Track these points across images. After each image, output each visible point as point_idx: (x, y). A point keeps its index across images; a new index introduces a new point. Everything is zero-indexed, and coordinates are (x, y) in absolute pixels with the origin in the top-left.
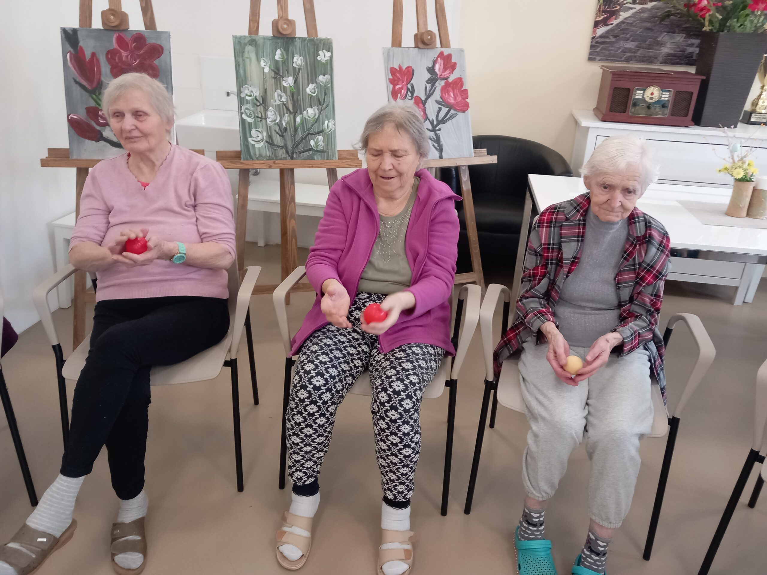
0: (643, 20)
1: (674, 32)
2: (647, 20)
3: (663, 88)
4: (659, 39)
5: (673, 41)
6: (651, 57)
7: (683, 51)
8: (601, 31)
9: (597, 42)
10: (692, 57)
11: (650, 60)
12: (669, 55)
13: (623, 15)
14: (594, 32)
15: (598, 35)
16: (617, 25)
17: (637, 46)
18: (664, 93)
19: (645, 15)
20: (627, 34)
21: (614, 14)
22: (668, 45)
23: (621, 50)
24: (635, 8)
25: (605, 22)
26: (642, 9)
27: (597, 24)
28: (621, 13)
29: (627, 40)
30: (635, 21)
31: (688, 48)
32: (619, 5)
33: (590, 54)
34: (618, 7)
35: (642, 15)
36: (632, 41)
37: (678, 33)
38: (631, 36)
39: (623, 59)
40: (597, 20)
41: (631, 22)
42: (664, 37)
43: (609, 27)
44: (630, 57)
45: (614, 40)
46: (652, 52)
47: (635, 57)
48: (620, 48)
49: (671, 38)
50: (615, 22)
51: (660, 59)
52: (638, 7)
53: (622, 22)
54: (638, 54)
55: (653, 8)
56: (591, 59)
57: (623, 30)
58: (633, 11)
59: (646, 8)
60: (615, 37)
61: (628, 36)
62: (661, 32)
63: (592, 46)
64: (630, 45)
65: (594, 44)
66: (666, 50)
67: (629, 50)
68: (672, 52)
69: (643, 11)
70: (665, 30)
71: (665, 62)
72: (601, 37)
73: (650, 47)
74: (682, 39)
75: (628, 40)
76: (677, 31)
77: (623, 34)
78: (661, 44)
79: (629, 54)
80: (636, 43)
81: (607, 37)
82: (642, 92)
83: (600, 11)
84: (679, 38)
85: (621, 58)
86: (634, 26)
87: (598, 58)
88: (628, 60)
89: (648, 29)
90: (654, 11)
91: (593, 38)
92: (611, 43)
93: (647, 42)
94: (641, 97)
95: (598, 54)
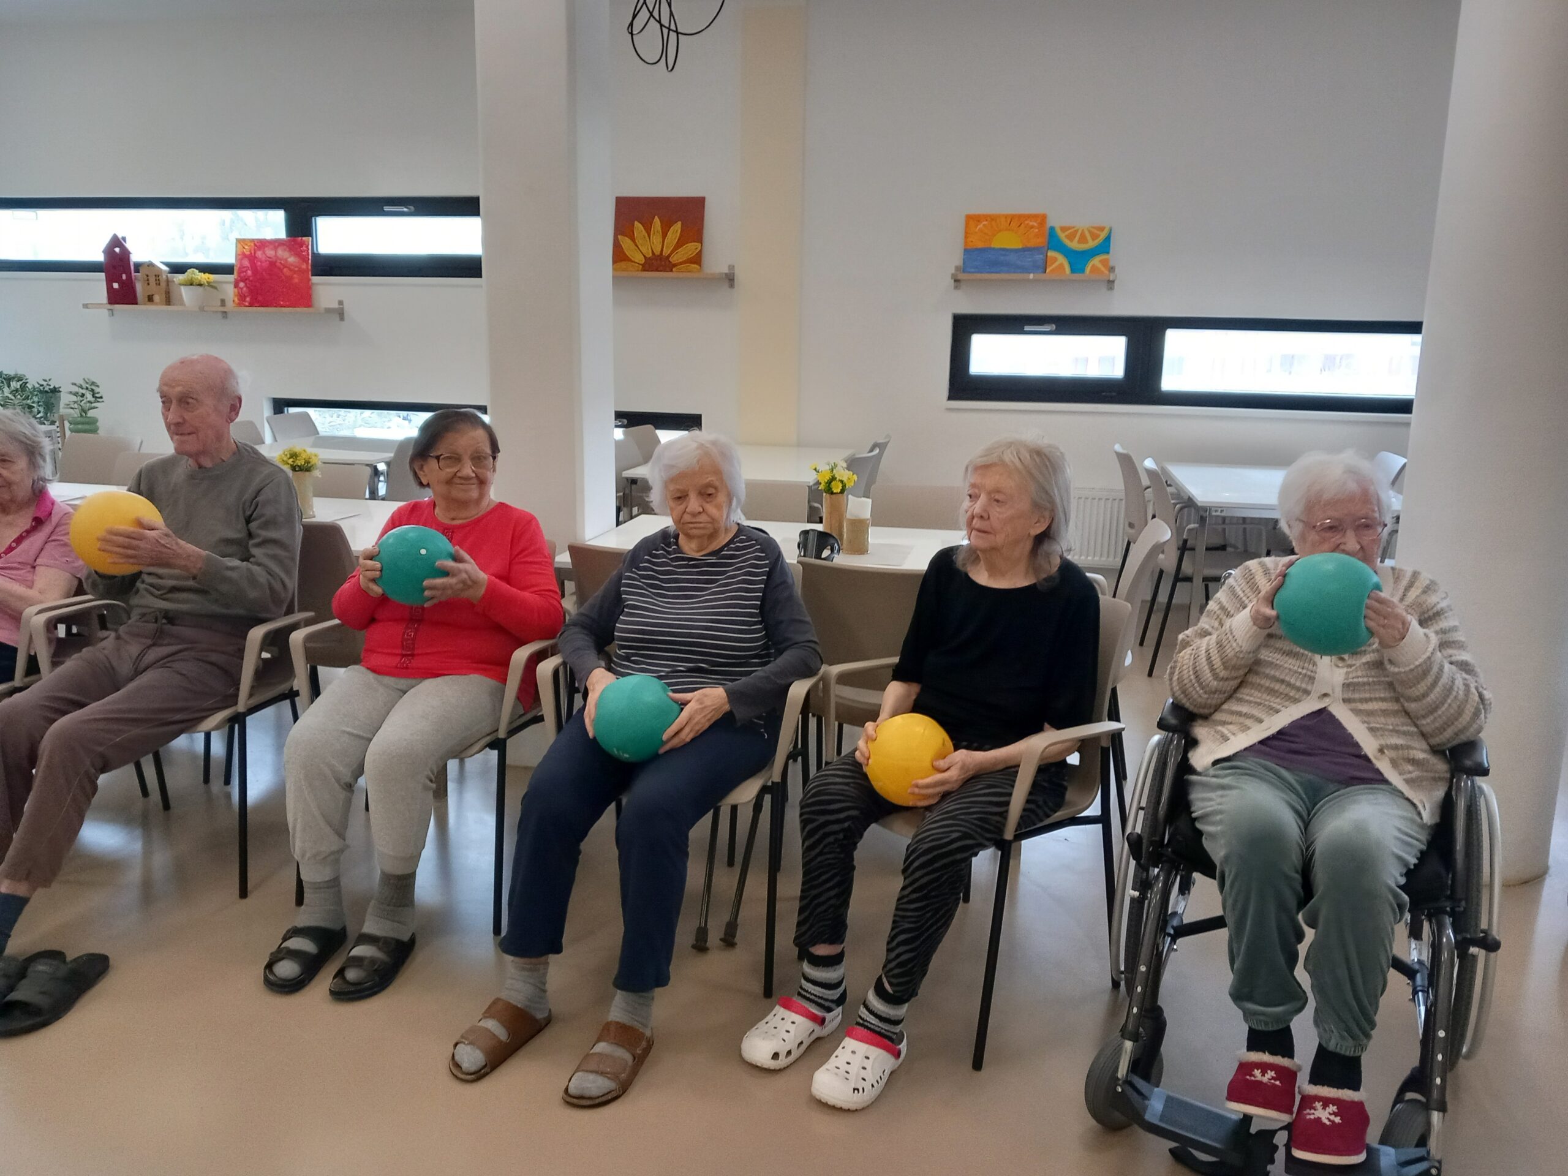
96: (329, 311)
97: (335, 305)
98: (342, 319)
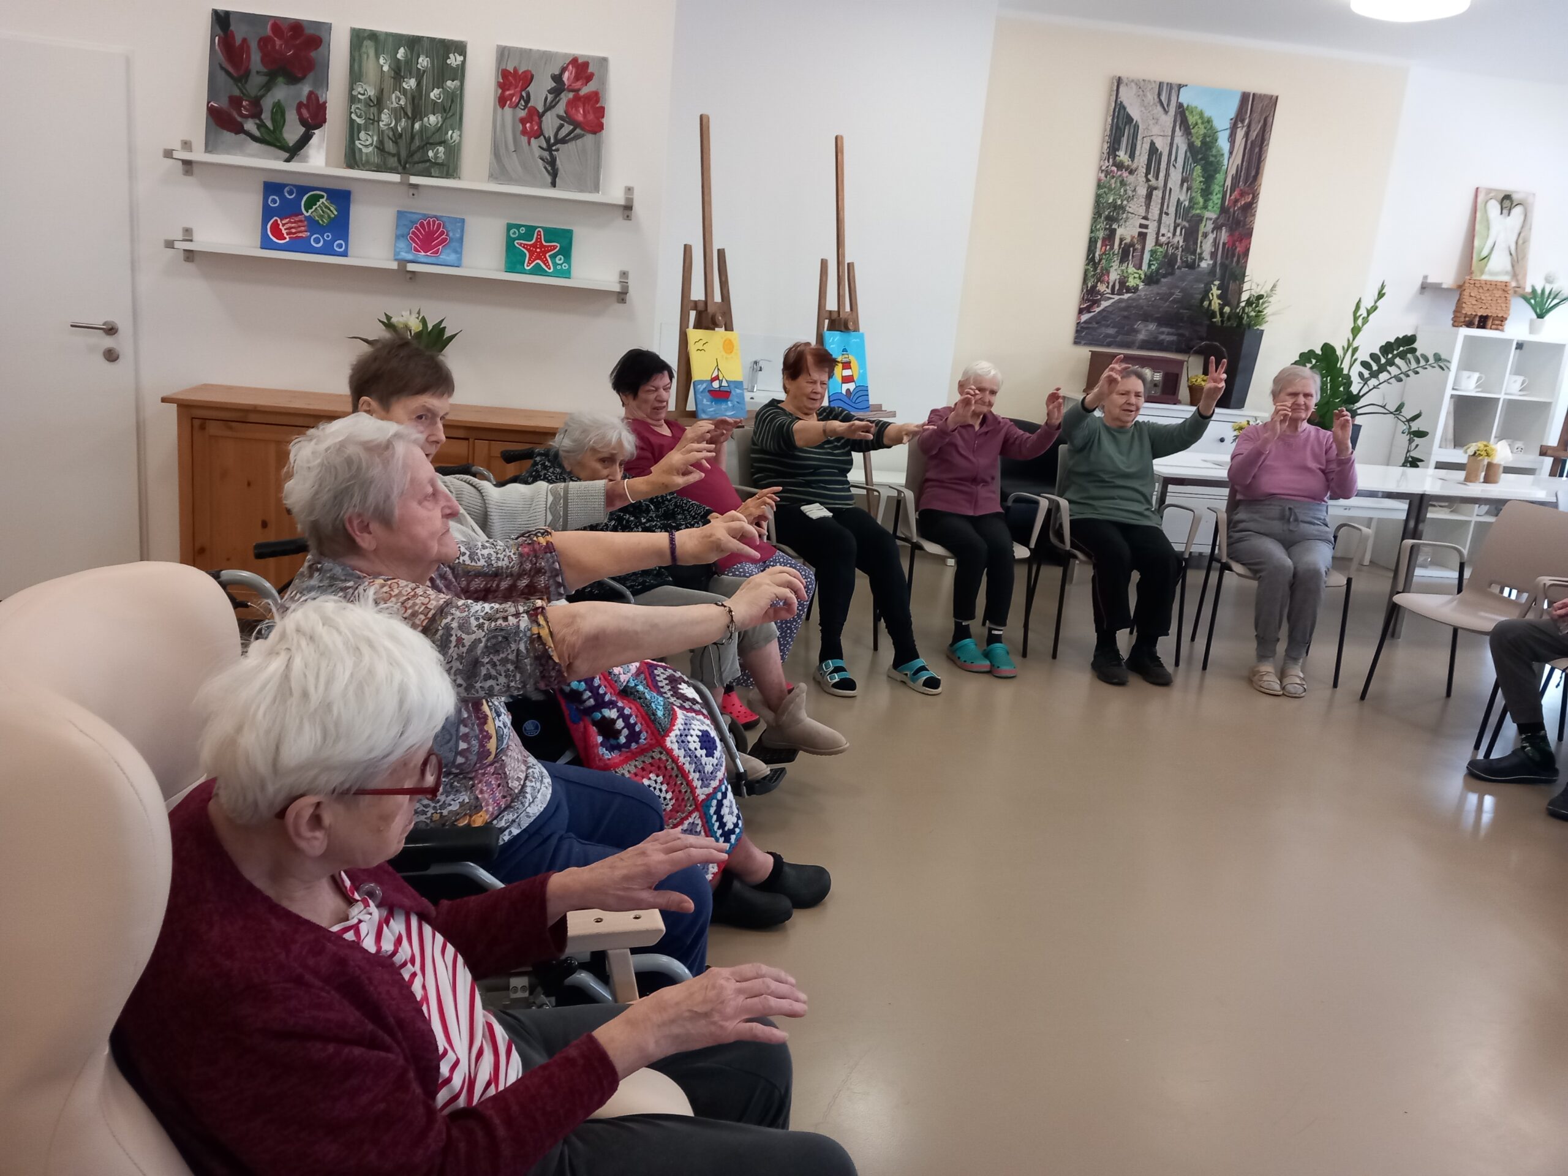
0: (1122, 309)
1: (1147, 321)
2: (1126, 308)
4: (1135, 327)
5: (1147, 328)
6: (1128, 343)
7: (1156, 338)
8: (1085, 317)
9: (1082, 327)
10: (1162, 343)
12: (1144, 342)
13: (1104, 304)
14: (1079, 318)
15: (1082, 321)
16: (1098, 312)
17: (1117, 332)
19: (1123, 305)
21: (1096, 303)
22: (1143, 332)
23: (1103, 336)
24: (1114, 299)
25: (1088, 310)
26: (1120, 299)
27: (1081, 311)
28: (1102, 302)
29: (1108, 326)
30: (1114, 310)
31: (1159, 335)
32: (1100, 295)
33: (1076, 338)
34: (1099, 297)
35: (1120, 304)
36: (1112, 327)
37: (1151, 322)
38: (1111, 323)
39: (1105, 343)
40: (1082, 306)
41: (1111, 310)
42: (1139, 325)
43: (1092, 314)
44: (1111, 341)
45: (1096, 326)
46: (1130, 338)
47: (1115, 342)
48: (1102, 333)
49: (1145, 326)
50: (1098, 310)
51: (1137, 345)
52: (1117, 297)
53: (1103, 310)
54: (1118, 339)
55: (1129, 299)
56: (1077, 342)
57: (1104, 316)
58: (1111, 301)
59: (1124, 299)
60: (1097, 323)
61: (1109, 322)
62: (1137, 321)
63: (1077, 331)
64: (1111, 331)
65: (1079, 328)
66: (1141, 336)
67: (1109, 336)
68: (1145, 338)
69: (1120, 301)
70: (1140, 319)
71: (1142, 348)
72: (1085, 322)
73: (1128, 333)
74: (1154, 328)
76: (1150, 320)
77: (1105, 320)
78: (1137, 331)
79: (1109, 340)
80: (1115, 330)
81: (1090, 323)
83: (1083, 300)
84: (1152, 327)
85: (1102, 343)
86: (1113, 314)
87: (1083, 342)
88: (1109, 345)
89: (1125, 317)
90: (1130, 301)
91: (1078, 323)
92: (1094, 329)
93: (1125, 329)
95: (1083, 338)
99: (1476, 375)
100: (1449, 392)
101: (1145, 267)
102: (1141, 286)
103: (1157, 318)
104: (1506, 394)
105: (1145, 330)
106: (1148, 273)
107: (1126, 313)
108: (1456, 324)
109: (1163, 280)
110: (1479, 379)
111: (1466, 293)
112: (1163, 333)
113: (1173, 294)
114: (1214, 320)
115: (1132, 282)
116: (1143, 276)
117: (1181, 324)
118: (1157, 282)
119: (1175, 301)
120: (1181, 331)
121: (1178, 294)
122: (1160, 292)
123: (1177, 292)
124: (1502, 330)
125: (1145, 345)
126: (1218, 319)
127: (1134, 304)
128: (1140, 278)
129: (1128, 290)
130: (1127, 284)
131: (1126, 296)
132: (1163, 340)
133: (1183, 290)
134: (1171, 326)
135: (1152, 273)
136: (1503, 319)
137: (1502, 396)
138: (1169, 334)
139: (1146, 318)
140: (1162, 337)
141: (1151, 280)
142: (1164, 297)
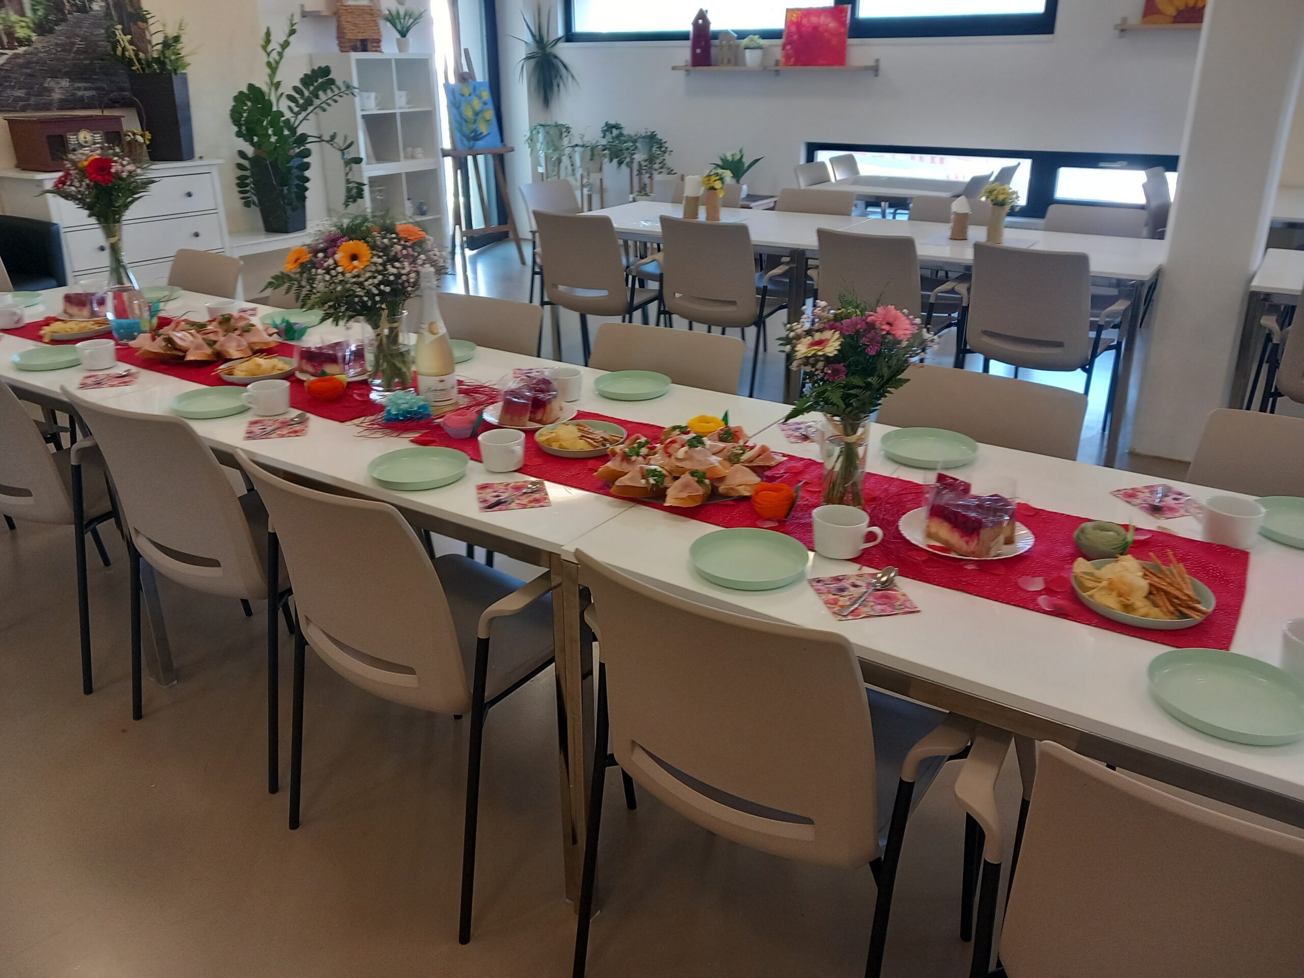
0: (21, 66)
1: (57, 78)
2: (27, 65)
3: (92, 129)
4: (46, 85)
5: (59, 85)
6: (44, 104)
10: (83, 100)
11: (47, 107)
12: (61, 100)
17: (27, 94)
18: (96, 136)
19: (20, 61)
20: (12, 81)
22: (57, 90)
23: (11, 99)
24: (6, 54)
26: (15, 54)
29: (13, 88)
30: (12, 68)
31: (76, 91)
35: (18, 61)
36: (19, 89)
37: (62, 78)
38: (16, 83)
39: (18, 109)
41: (9, 69)
42: (49, 83)
44: (24, 105)
46: (44, 99)
47: (30, 105)
48: (10, 97)
49: (57, 83)
51: (56, 105)
52: (10, 52)
54: (31, 102)
55: (25, 53)
58: (6, 57)
59: (19, 54)
62: (45, 78)
64: (20, 93)
66: (57, 96)
67: (20, 99)
68: (64, 97)
69: (16, 56)
70: (48, 75)
71: (61, 108)
73: (39, 94)
74: (68, 84)
75: (15, 88)
76: (59, 76)
77: (6, 81)
78: (50, 90)
79: (21, 103)
80: (24, 91)
82: (75, 137)
84: (65, 83)
85: (16, 108)
86: (13, 73)
88: (24, 109)
89: (30, 75)
90: (27, 56)
93: (35, 89)
94: (76, 142)
96: (866, 68)
97: (871, 63)
98: (877, 75)
99: (373, 95)
100: (359, 114)
101: (29, 13)
102: (34, 37)
103: (66, 72)
104: (400, 108)
105: (59, 88)
106: (37, 21)
107: (29, 71)
108: (344, 49)
109: (56, 27)
110: (376, 98)
111: (343, 18)
112: (79, 89)
113: (74, 44)
114: (133, 68)
115: (21, 33)
116: (31, 25)
117: (96, 77)
118: (51, 31)
119: (78, 52)
120: (97, 85)
121: (79, 44)
122: (59, 42)
123: (78, 40)
124: (381, 52)
125: (64, 104)
126: (136, 67)
127: (35, 59)
128: (29, 27)
129: (21, 42)
130: (17, 35)
131: (21, 50)
132: (82, 96)
133: (84, 39)
134: (86, 80)
135: (40, 20)
136: (378, 41)
137: (398, 111)
138: (86, 89)
139: (55, 74)
140: (80, 93)
141: (42, 28)
142: (66, 48)
